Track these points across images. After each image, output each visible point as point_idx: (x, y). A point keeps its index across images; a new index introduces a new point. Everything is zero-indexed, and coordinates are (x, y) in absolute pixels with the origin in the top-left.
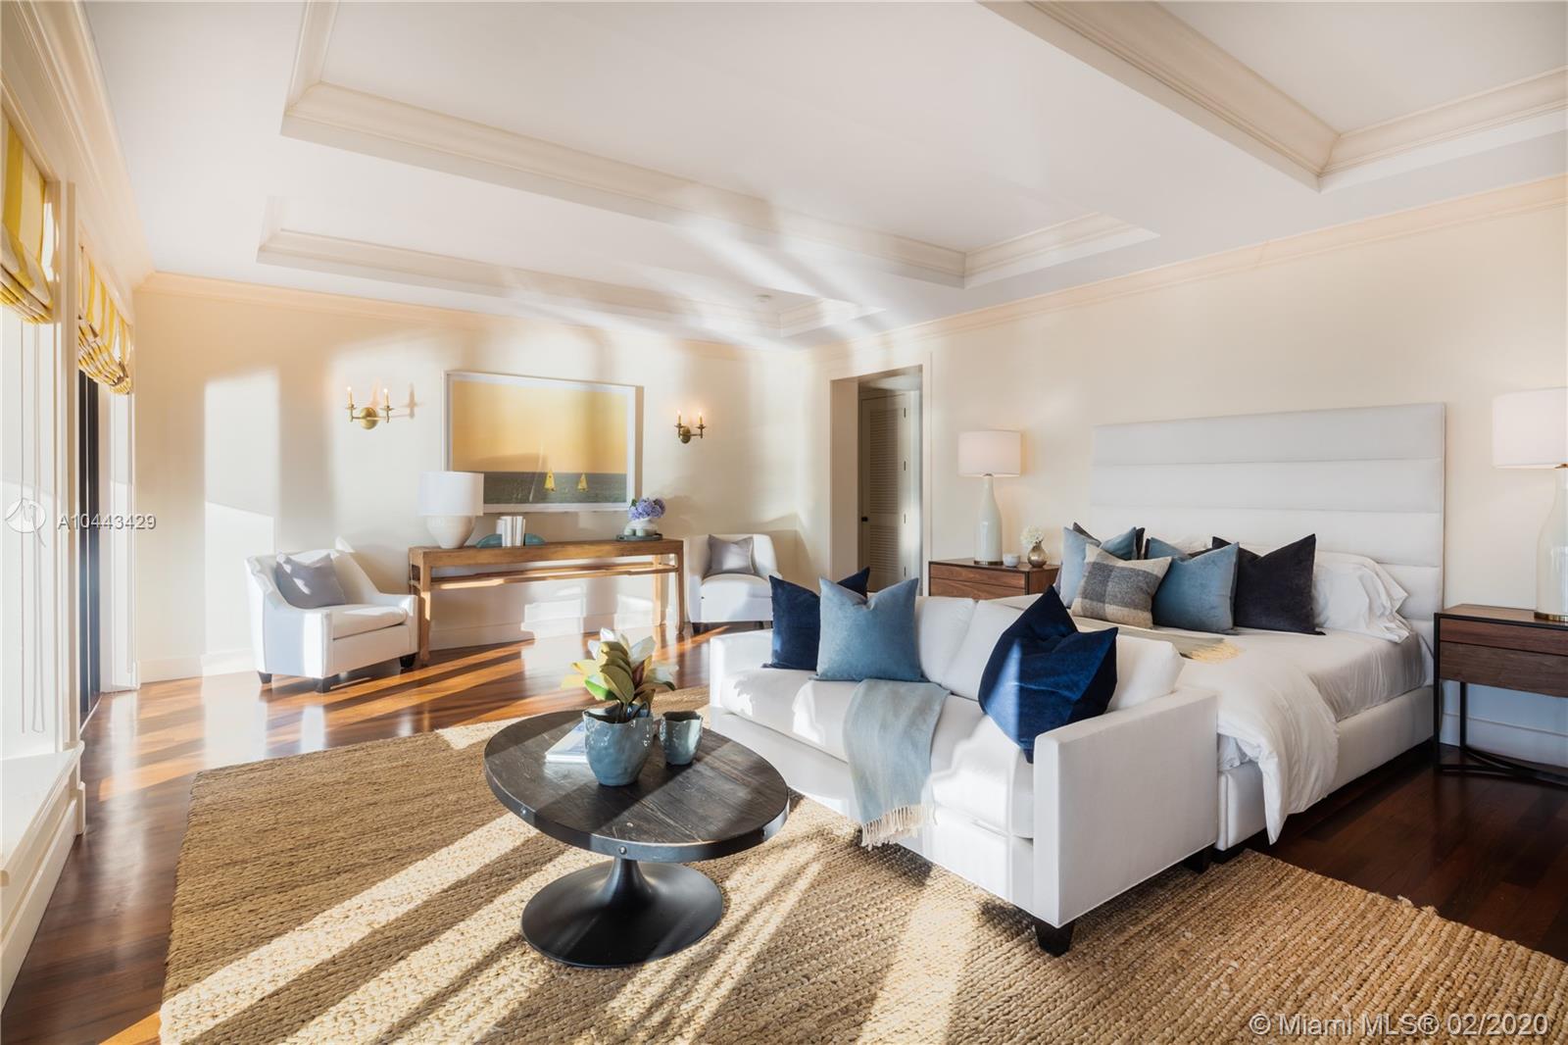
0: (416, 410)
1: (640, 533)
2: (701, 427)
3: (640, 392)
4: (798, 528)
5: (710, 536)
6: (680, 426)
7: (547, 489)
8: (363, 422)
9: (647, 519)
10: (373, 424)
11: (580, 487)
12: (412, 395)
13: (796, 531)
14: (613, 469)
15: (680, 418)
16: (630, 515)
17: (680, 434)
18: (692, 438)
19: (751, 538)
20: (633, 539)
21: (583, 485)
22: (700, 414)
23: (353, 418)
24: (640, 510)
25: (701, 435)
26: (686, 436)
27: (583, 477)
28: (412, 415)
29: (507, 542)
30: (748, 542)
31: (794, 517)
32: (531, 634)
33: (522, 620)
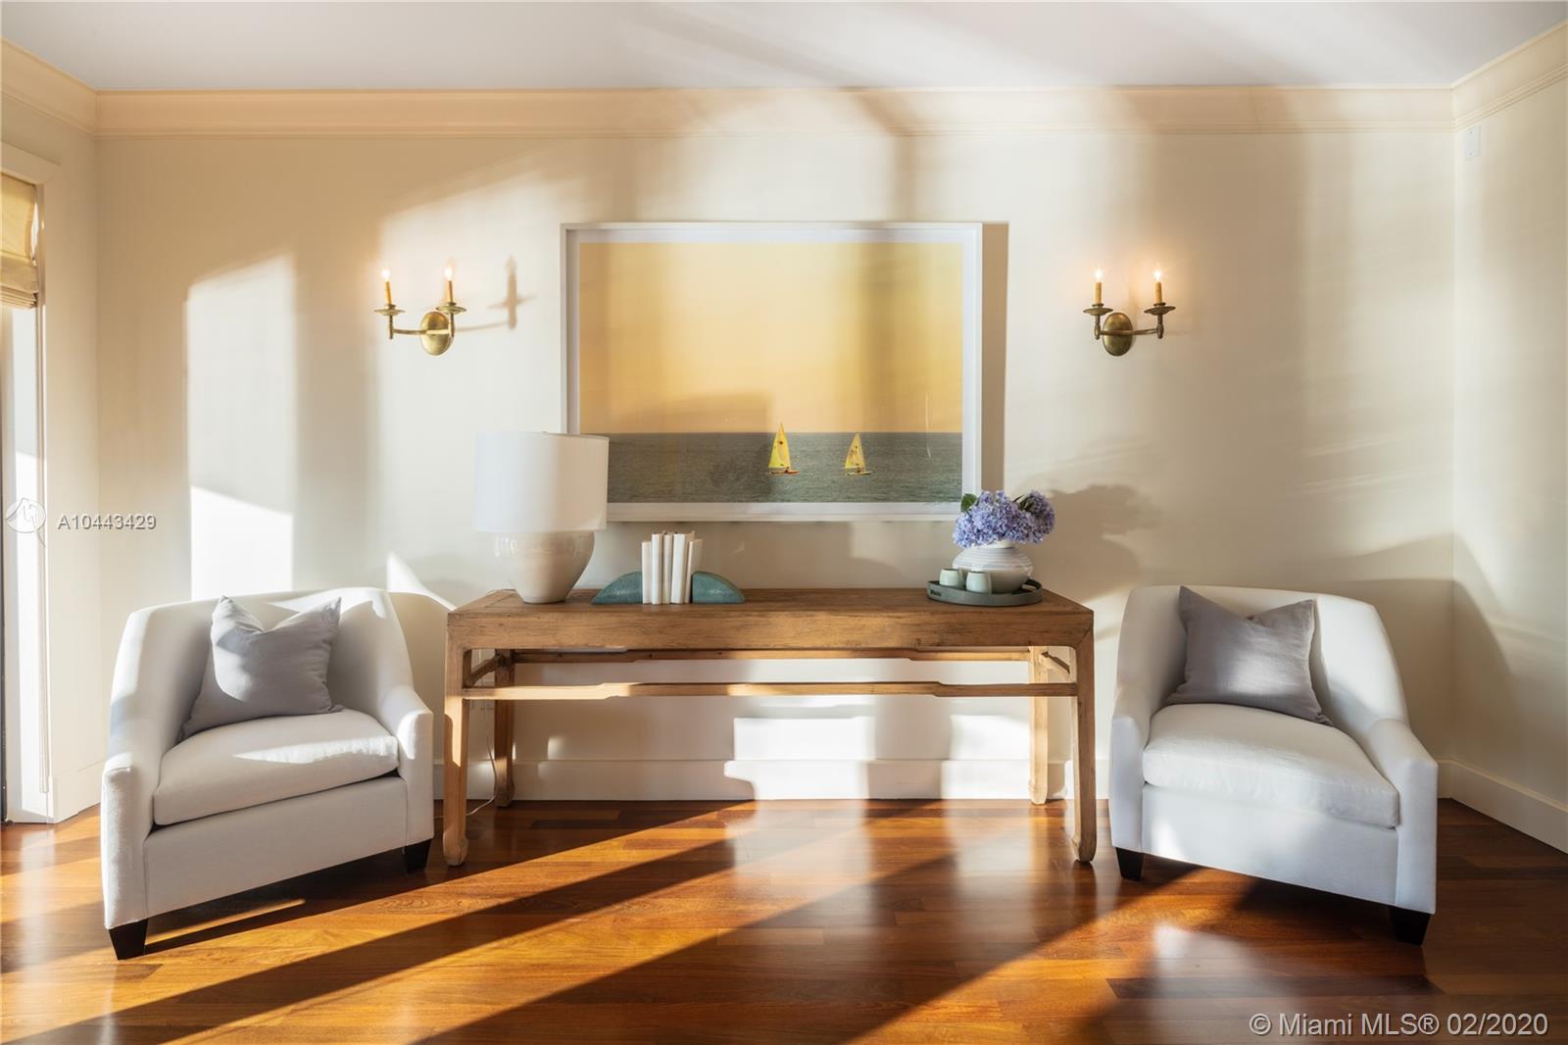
0: (520, 311)
1: (975, 584)
2: (1160, 310)
3: (995, 239)
4: (1458, 575)
5: (1183, 590)
6: (1099, 310)
7: (774, 472)
8: (426, 342)
9: (1000, 545)
10: (444, 343)
11: (848, 465)
12: (512, 283)
13: (1453, 587)
14: (930, 423)
15: (1099, 287)
16: (956, 536)
17: (1099, 333)
18: (1138, 340)
19: (1310, 606)
20: (960, 597)
21: (856, 460)
22: (1158, 275)
23: (392, 331)
24: (979, 524)
25: (1160, 331)
26: (1121, 338)
27: (857, 442)
28: (512, 322)
29: (650, 593)
30: (1299, 617)
31: (1449, 545)
32: (748, 785)
33: (730, 755)
